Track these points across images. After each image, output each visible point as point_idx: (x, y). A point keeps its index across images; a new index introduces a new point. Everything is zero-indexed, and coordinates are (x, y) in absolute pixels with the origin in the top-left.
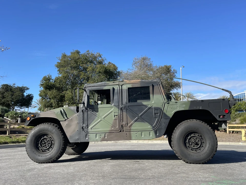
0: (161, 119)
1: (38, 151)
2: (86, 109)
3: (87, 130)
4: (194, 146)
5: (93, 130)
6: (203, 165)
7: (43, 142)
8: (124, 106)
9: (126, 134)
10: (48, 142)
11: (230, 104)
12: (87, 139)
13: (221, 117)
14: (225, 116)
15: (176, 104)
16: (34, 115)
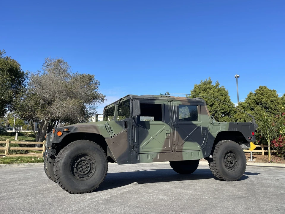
2: (137, 125)
3: (139, 149)
8: (176, 124)
9: (178, 154)
10: (85, 165)
12: (138, 160)
13: (249, 139)
14: (252, 137)
15: (219, 125)
16: (68, 129)
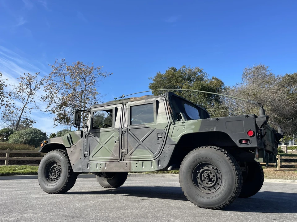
0: (165, 145)
1: (47, 180)
2: (89, 134)
3: (89, 158)
4: (207, 183)
5: (94, 158)
6: (216, 210)
7: (53, 171)
8: (125, 129)
9: (126, 164)
10: (57, 171)
11: (257, 122)
12: (88, 168)
13: (244, 142)
14: (249, 140)
15: (184, 125)
